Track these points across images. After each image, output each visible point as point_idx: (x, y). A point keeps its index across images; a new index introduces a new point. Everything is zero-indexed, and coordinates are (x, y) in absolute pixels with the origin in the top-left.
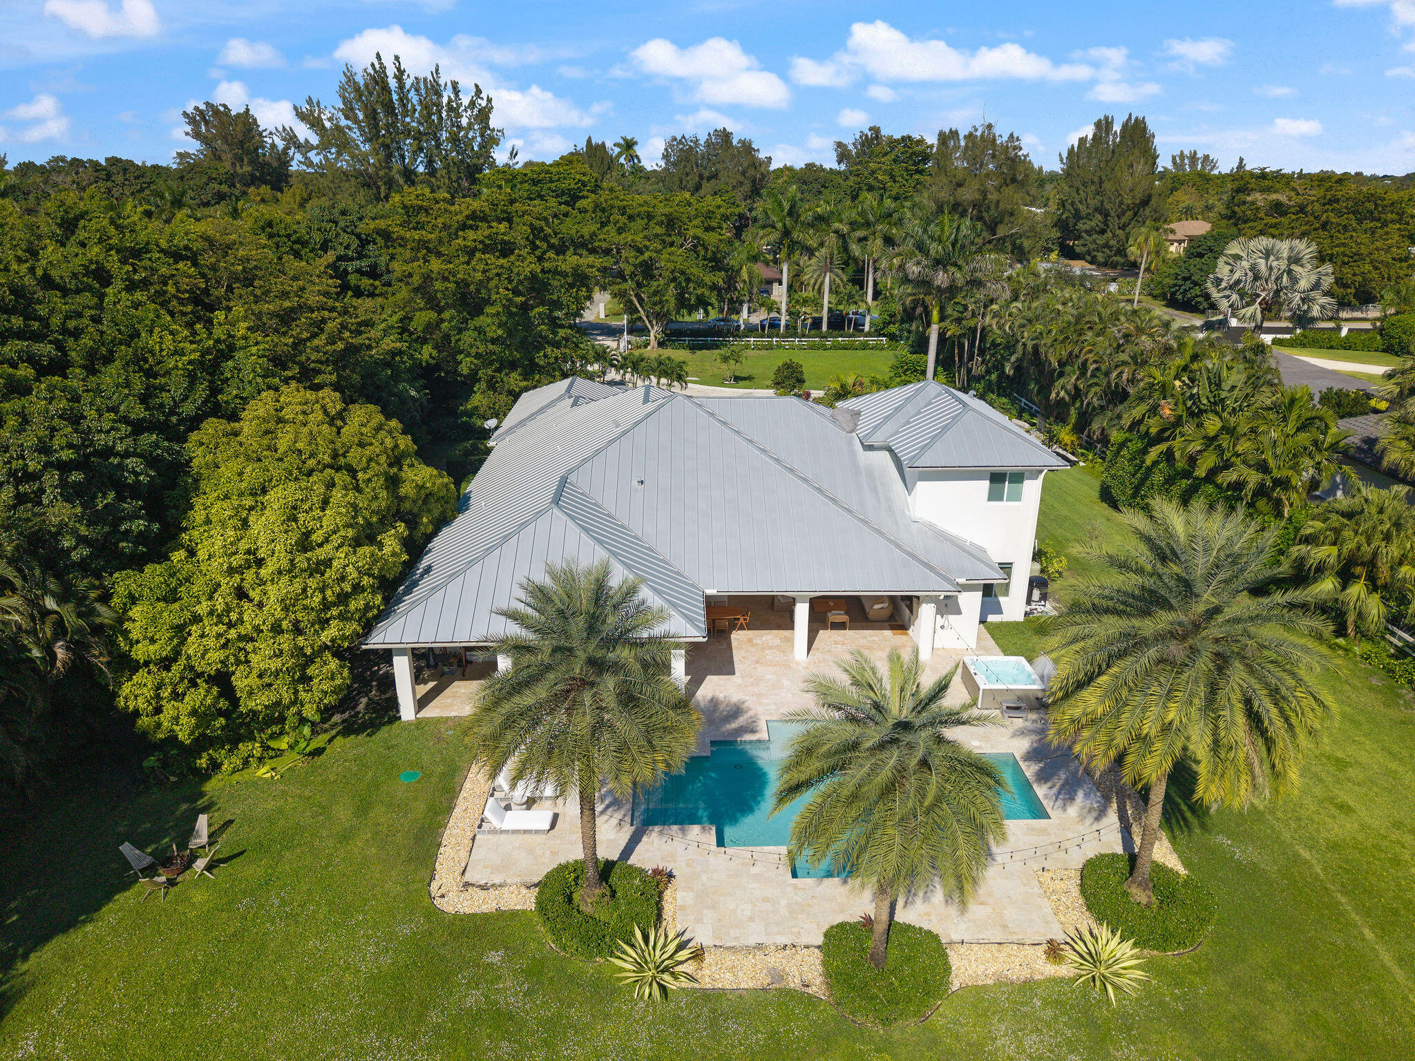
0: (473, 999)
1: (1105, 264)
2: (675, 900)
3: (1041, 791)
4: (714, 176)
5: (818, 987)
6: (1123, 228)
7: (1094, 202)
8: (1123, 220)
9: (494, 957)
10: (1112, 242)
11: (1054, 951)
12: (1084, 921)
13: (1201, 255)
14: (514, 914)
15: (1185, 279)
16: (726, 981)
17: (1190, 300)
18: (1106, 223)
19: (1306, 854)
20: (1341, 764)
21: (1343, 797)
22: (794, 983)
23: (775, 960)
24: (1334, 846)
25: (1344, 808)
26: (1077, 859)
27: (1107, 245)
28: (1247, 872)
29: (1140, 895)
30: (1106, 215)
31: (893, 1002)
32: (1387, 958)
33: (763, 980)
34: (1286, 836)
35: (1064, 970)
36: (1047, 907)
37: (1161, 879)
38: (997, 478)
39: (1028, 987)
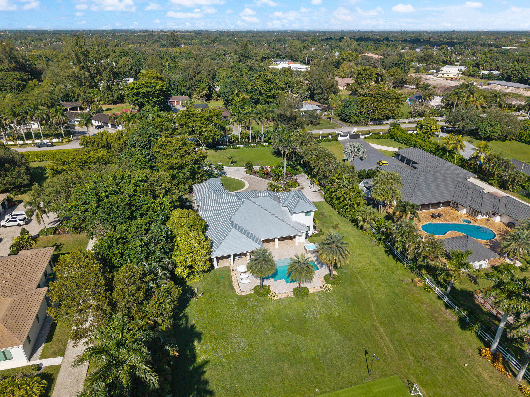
0: (250, 304)
1: (323, 103)
2: (271, 288)
3: (318, 266)
4: (199, 73)
5: (293, 296)
6: (327, 93)
7: (319, 85)
8: (327, 91)
9: (251, 299)
10: (324, 97)
11: (321, 287)
12: (325, 283)
13: (347, 107)
14: (250, 294)
15: (344, 114)
16: (282, 297)
17: (345, 120)
18: (322, 91)
19: (354, 270)
20: (361, 255)
21: (361, 260)
22: (290, 296)
23: (287, 294)
24: (358, 268)
25: (361, 262)
26: (324, 275)
27: (323, 98)
28: (346, 274)
29: (332, 279)
30: (322, 89)
31: (303, 296)
32: (362, 282)
33: (286, 296)
34: (352, 267)
35: (323, 289)
36: (320, 282)
37: (334, 276)
38: (306, 212)
39: (319, 292)
